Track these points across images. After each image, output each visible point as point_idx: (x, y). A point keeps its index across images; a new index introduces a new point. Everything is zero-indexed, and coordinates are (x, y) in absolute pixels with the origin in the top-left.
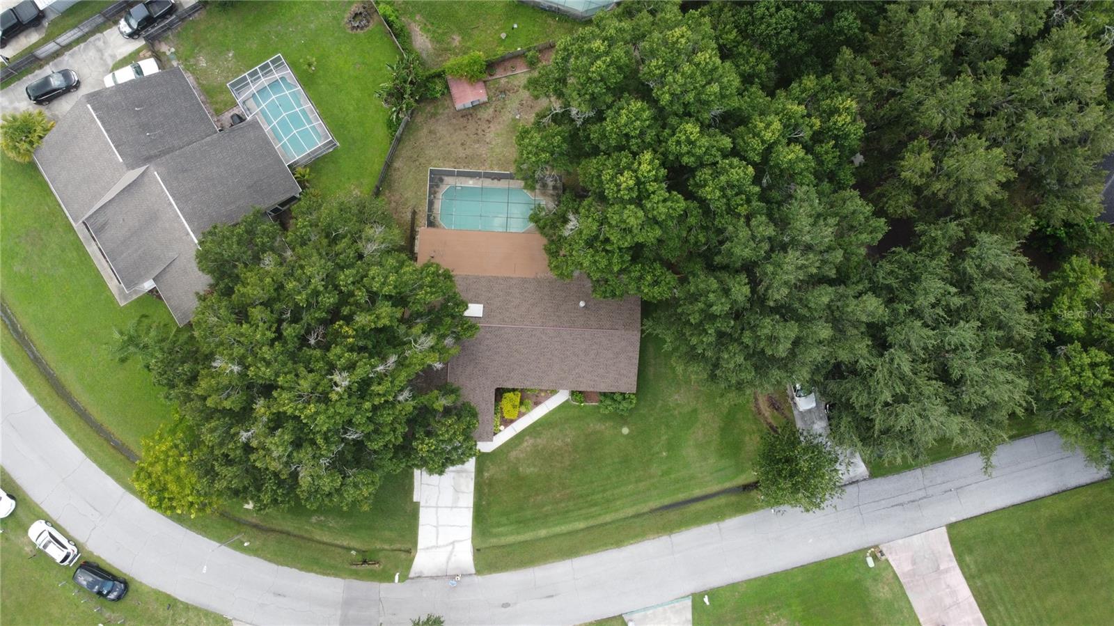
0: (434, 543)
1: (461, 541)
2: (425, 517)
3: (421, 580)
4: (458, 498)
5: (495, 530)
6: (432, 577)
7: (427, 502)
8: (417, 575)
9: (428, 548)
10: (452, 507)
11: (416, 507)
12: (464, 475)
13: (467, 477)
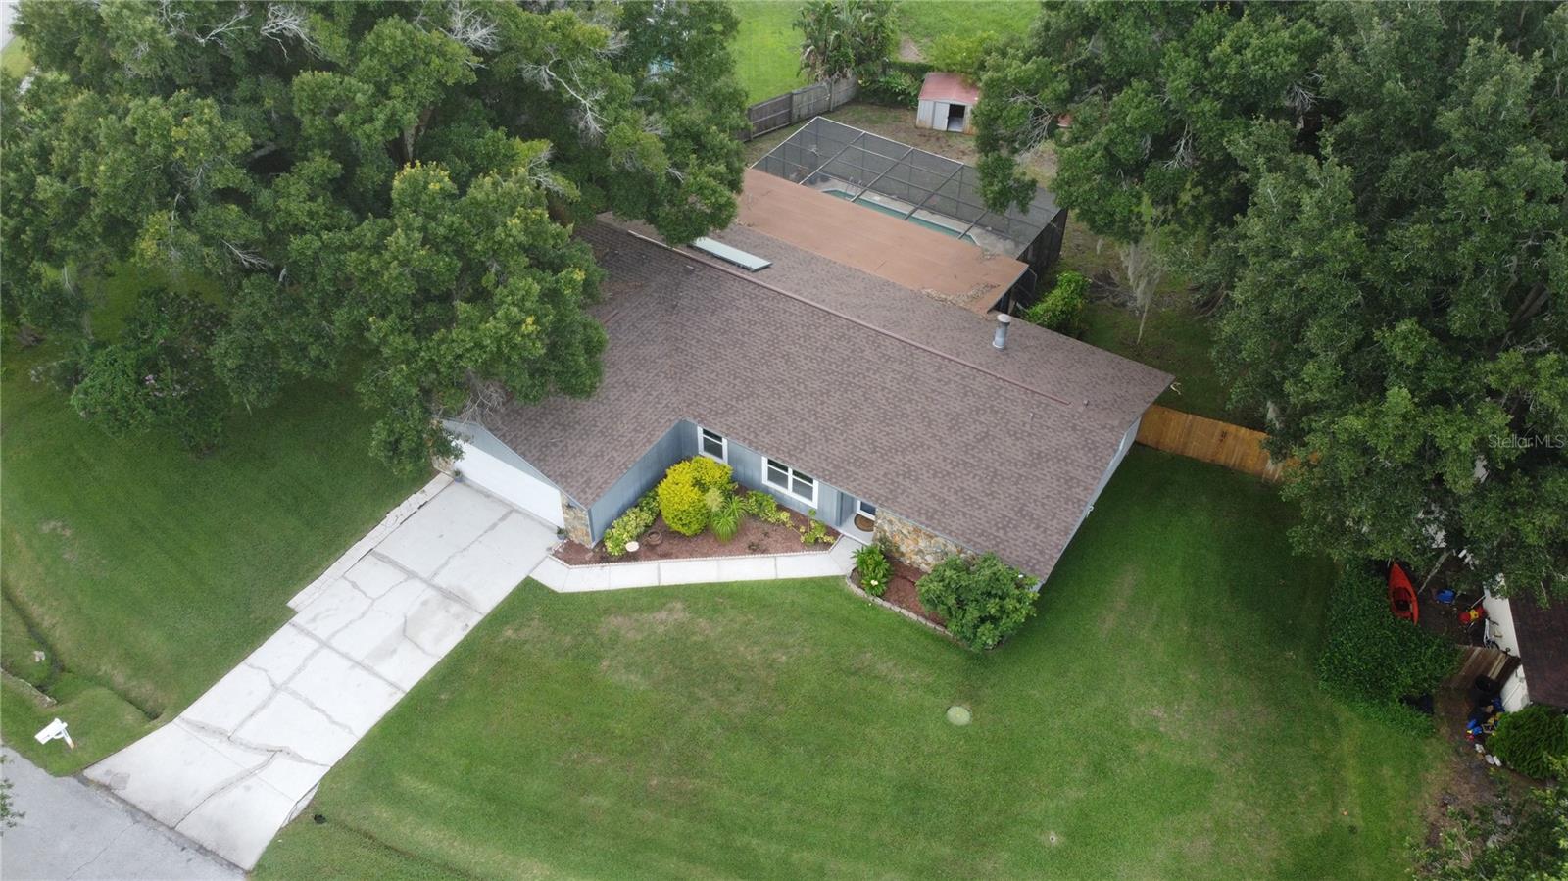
0: (228, 725)
1: (300, 759)
2: (277, 652)
3: (101, 797)
4: (394, 651)
5: (409, 783)
6: (133, 810)
7: (313, 620)
8: (106, 780)
9: (202, 728)
10: (358, 664)
11: (281, 616)
12: (455, 608)
13: (457, 617)
